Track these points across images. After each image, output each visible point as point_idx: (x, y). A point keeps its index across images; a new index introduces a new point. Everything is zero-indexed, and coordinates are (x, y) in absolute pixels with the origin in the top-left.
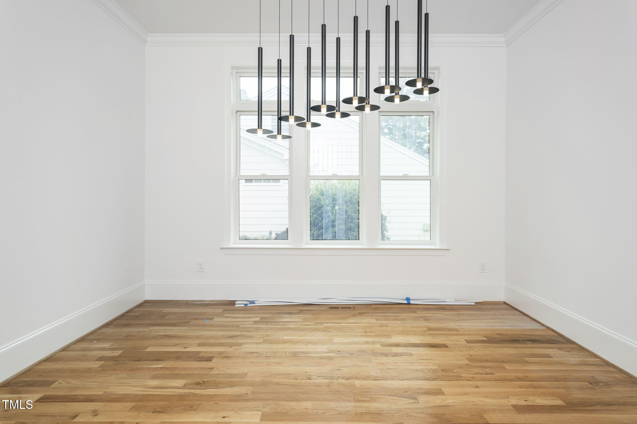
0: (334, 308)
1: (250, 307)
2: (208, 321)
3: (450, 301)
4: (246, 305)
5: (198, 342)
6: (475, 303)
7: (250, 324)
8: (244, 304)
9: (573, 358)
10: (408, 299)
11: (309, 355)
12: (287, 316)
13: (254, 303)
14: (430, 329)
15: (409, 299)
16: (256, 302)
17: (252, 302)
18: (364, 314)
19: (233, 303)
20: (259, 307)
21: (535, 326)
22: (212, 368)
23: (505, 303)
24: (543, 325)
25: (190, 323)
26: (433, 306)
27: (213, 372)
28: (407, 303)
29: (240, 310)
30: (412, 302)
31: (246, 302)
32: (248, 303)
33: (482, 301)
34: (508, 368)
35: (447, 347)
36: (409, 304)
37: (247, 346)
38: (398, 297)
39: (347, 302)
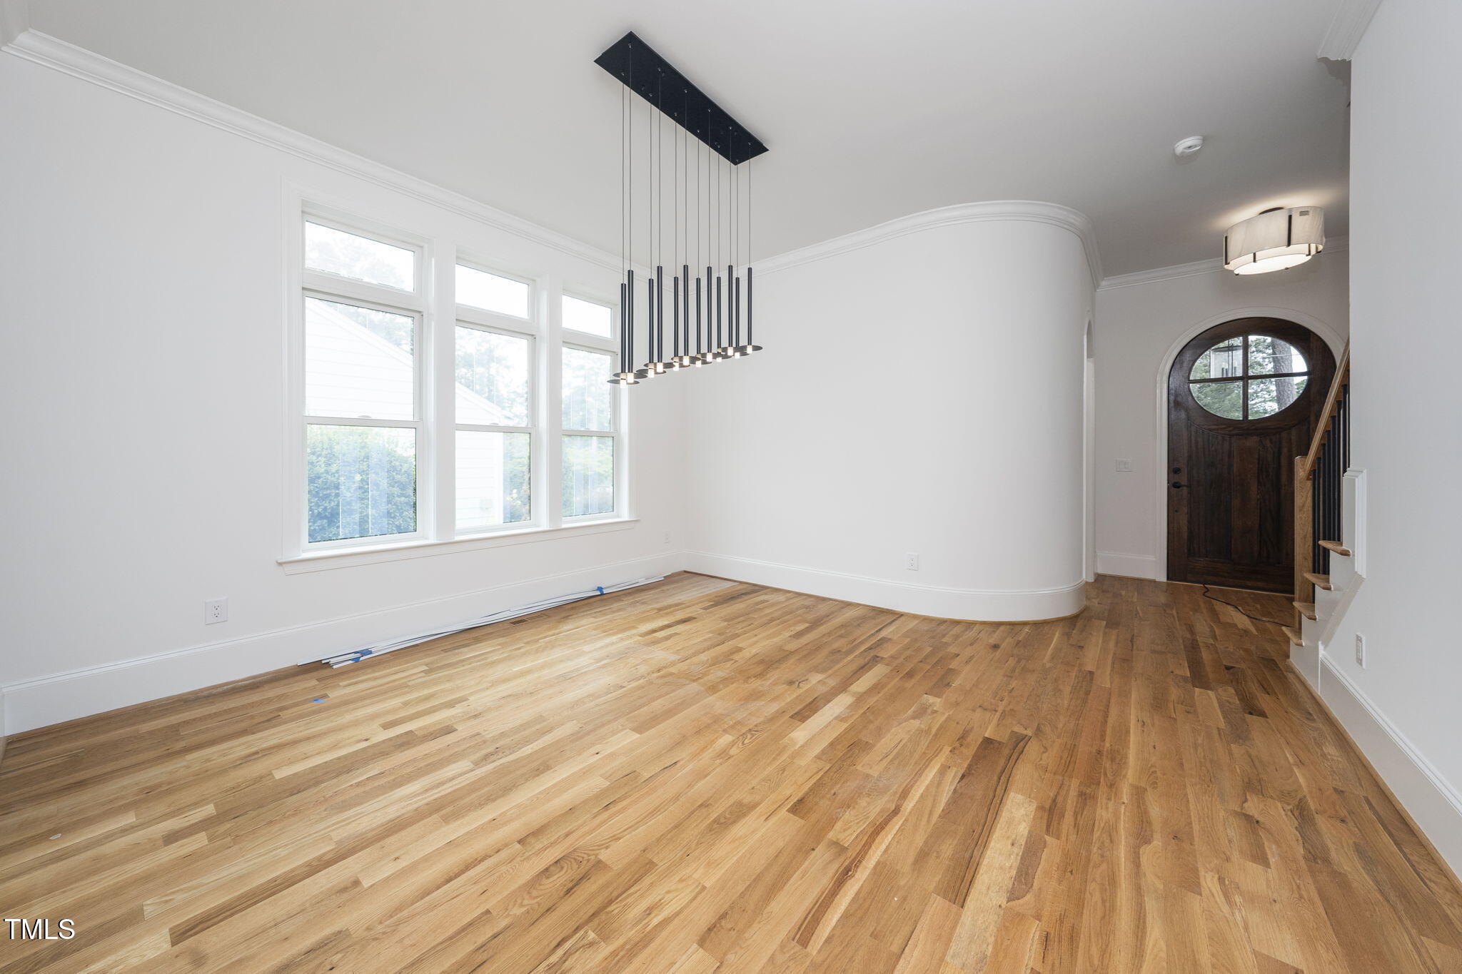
0: (518, 622)
1: (374, 659)
2: (321, 701)
3: (642, 582)
4: (356, 660)
6: (665, 577)
8: (351, 660)
9: (782, 598)
10: (600, 589)
12: (465, 650)
13: (371, 653)
14: (660, 610)
15: (602, 588)
16: (373, 650)
17: (368, 652)
20: (389, 655)
21: (729, 584)
23: (685, 572)
24: (735, 581)
25: (283, 717)
28: (600, 594)
29: (355, 669)
30: (605, 592)
32: (358, 655)
33: (670, 573)
34: (756, 617)
35: (695, 618)
36: (602, 594)
38: (587, 589)
39: (526, 610)
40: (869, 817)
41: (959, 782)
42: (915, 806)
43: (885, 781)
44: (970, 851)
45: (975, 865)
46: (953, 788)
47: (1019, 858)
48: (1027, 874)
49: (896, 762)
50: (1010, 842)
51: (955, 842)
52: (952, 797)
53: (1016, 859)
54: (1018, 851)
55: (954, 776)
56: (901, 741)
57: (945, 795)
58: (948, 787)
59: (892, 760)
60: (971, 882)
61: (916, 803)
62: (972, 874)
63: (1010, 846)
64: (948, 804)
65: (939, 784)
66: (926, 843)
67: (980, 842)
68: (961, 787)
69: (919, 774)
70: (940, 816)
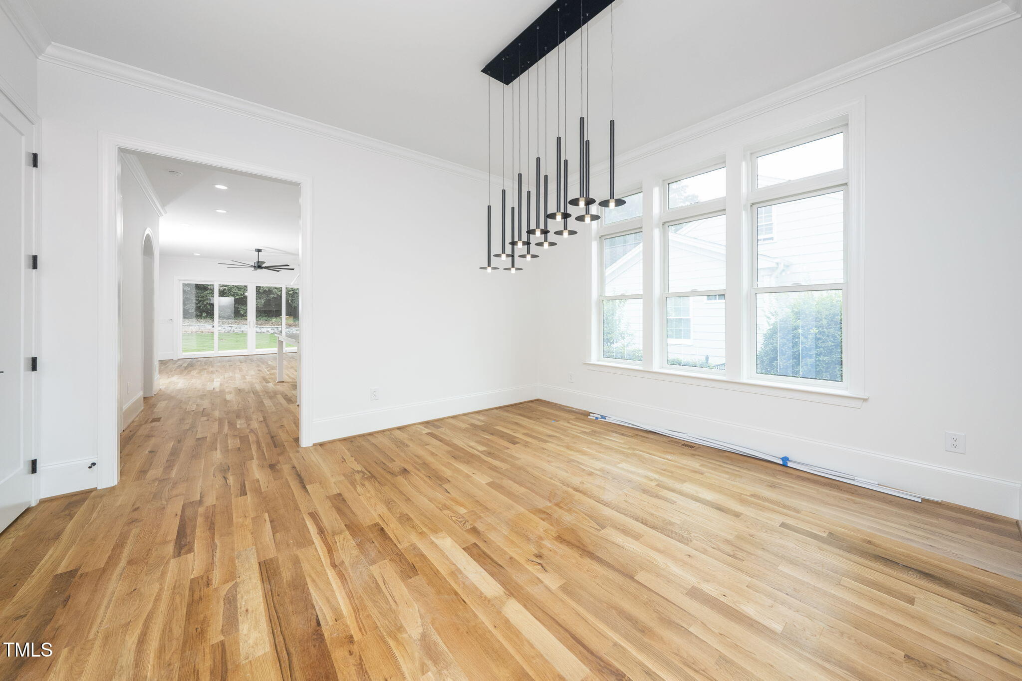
1: (598, 421)
2: (553, 422)
4: (597, 418)
5: (526, 431)
6: (923, 500)
7: (577, 432)
8: (596, 418)
10: (785, 459)
11: (579, 465)
15: (788, 460)
16: (607, 418)
17: (604, 417)
18: (697, 457)
19: (587, 414)
20: (603, 422)
22: (508, 449)
25: (541, 420)
26: (816, 478)
27: (506, 451)
28: (782, 463)
29: (591, 421)
30: (789, 464)
31: (600, 417)
35: (738, 517)
36: (785, 465)
37: (549, 444)
38: (772, 451)
39: (698, 440)
40: (342, 549)
41: (317, 616)
42: (327, 575)
43: (361, 570)
44: (272, 585)
45: (264, 580)
46: (317, 608)
47: (239, 607)
48: (230, 603)
49: (373, 585)
50: (250, 610)
51: (285, 581)
52: (311, 600)
53: (241, 605)
54: (241, 610)
55: (325, 618)
56: (395, 602)
57: (317, 598)
58: (320, 604)
59: (377, 584)
60: (261, 573)
61: (328, 578)
62: (264, 576)
63: (249, 608)
64: (309, 594)
65: (328, 601)
66: (301, 568)
67: (270, 593)
68: (312, 614)
69: (350, 595)
70: (307, 584)
